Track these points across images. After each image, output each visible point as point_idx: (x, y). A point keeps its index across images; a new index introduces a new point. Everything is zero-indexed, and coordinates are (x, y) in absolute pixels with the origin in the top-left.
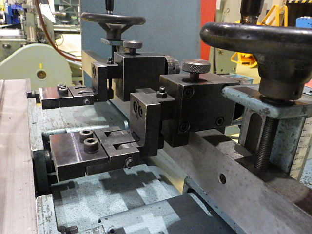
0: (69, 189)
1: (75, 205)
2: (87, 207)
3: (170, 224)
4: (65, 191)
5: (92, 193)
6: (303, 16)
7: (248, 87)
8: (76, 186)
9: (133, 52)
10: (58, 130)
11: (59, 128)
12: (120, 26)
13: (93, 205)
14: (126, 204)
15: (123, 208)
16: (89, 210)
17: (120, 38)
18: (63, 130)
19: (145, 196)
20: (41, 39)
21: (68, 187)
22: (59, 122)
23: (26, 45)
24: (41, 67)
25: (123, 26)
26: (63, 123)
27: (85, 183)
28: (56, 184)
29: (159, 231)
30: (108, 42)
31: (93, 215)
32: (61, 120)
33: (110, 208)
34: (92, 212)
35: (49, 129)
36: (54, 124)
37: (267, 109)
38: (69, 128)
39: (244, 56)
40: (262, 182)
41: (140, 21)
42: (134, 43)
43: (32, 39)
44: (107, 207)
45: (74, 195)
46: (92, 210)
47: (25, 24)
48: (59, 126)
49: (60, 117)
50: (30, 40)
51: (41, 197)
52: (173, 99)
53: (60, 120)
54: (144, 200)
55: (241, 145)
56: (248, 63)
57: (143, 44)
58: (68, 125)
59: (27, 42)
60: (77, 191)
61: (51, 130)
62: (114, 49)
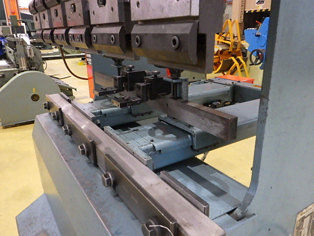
6: (249, 28)
9: (131, 70)
20: (31, 67)
23: (18, 73)
24: (34, 91)
26: (98, 107)
30: (116, 66)
35: (93, 111)
42: (131, 66)
43: (24, 67)
47: (16, 55)
50: (22, 69)
52: (150, 83)
57: (135, 66)
58: (101, 108)
59: (19, 70)
62: (119, 69)
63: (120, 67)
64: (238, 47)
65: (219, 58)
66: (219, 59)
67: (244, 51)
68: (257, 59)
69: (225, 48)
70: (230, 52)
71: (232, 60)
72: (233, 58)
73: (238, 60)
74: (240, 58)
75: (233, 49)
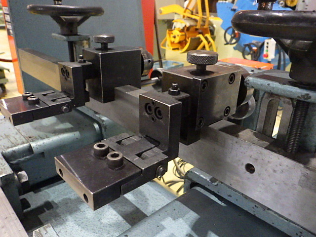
0: (47, 212)
1: (61, 228)
2: (77, 226)
3: (192, 224)
4: (44, 215)
5: (75, 209)
7: (265, 74)
8: (54, 206)
9: (104, 47)
10: (21, 146)
11: (21, 144)
12: (76, 19)
13: (82, 223)
14: (118, 212)
15: (117, 217)
16: (80, 229)
17: (77, 32)
18: (26, 145)
19: (134, 199)
21: (45, 209)
22: (17, 137)
25: (79, 18)
26: (22, 137)
27: (63, 200)
28: (29, 209)
29: (185, 234)
30: (65, 38)
31: (87, 233)
32: (19, 134)
33: (102, 221)
34: (84, 231)
35: (8, 148)
36: (12, 139)
37: (307, 95)
38: (33, 141)
39: (174, 42)
40: (302, 166)
41: (98, 11)
42: (105, 36)
44: (99, 221)
45: (55, 216)
46: (83, 228)
48: (20, 141)
49: (17, 131)
51: (37, 230)
52: (188, 95)
53: (17, 134)
54: (134, 203)
55: (258, 132)
56: (178, 49)
57: (115, 37)
58: (30, 139)
60: (58, 211)
61: (12, 147)
62: (71, 45)
63: (72, 38)
64: (207, 23)
65: (185, 35)
66: (186, 37)
67: (211, 28)
68: (232, 38)
69: (193, 23)
70: (197, 29)
71: (199, 38)
72: (201, 36)
73: (206, 38)
74: (208, 36)
75: (202, 25)
